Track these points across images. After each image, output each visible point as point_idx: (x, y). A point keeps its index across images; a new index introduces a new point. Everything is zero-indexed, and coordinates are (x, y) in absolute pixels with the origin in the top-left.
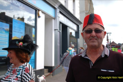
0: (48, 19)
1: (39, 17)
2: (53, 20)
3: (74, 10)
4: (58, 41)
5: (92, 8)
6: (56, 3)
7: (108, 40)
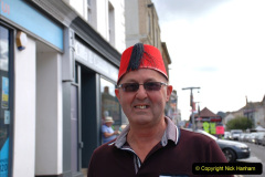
0: (45, 55)
1: (20, 48)
2: (59, 57)
3: (111, 32)
4: (73, 109)
5: (155, 29)
6: (66, 14)
7: (192, 104)
